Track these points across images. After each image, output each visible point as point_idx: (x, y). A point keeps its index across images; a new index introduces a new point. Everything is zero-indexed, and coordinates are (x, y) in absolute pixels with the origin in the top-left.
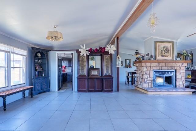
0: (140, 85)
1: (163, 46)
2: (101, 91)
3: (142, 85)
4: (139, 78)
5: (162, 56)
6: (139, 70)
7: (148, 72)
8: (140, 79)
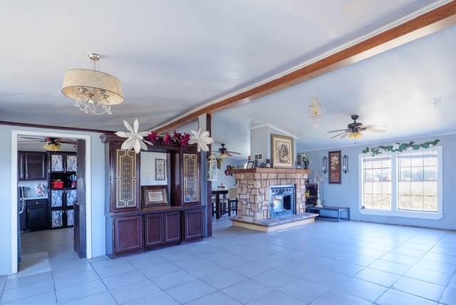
0: (249, 216)
1: (280, 144)
2: (178, 243)
3: (253, 216)
4: (244, 202)
5: (281, 161)
6: (245, 187)
7: (262, 191)
8: (249, 205)
